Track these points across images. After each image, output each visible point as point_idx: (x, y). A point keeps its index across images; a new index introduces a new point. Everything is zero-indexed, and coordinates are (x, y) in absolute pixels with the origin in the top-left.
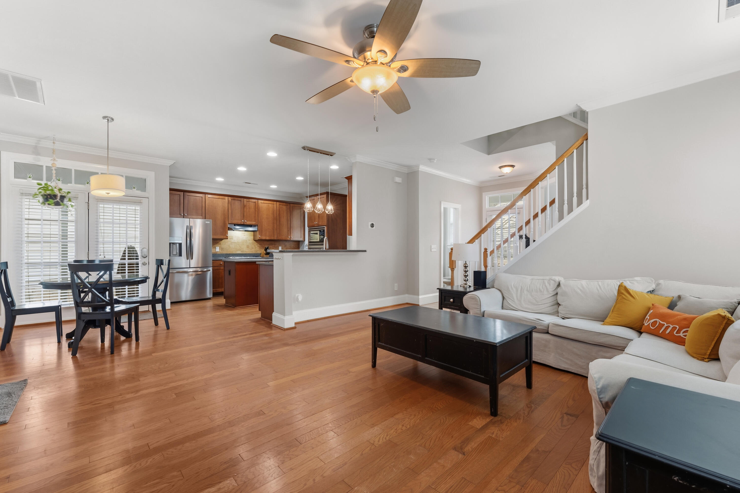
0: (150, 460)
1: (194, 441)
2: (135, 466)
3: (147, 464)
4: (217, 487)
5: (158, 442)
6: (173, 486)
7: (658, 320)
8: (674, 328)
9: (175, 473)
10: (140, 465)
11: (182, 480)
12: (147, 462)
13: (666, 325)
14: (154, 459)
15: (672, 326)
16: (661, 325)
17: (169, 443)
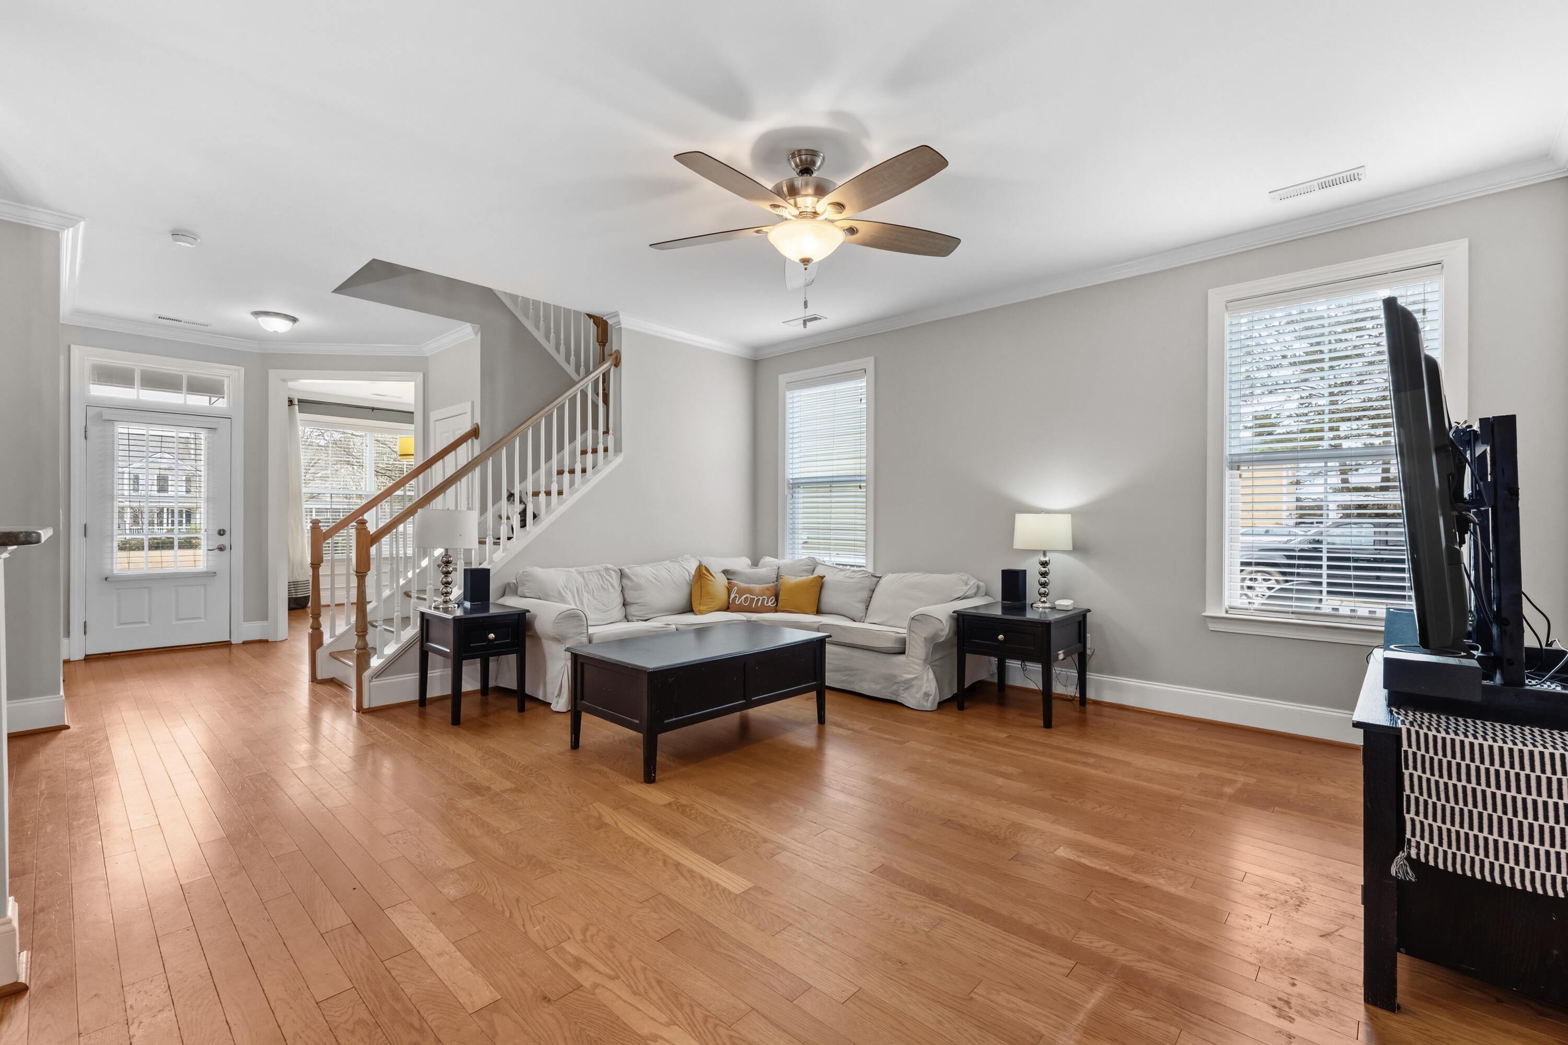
0: (1096, 944)
1: (1015, 916)
2: (1124, 955)
3: (1108, 943)
4: (1077, 859)
5: (1051, 964)
6: (1112, 894)
7: (748, 595)
8: (764, 599)
9: (1094, 903)
10: (1115, 950)
11: (1096, 892)
12: (1104, 947)
13: (756, 599)
14: (1090, 942)
15: (761, 598)
16: (752, 600)
17: (1043, 946)
